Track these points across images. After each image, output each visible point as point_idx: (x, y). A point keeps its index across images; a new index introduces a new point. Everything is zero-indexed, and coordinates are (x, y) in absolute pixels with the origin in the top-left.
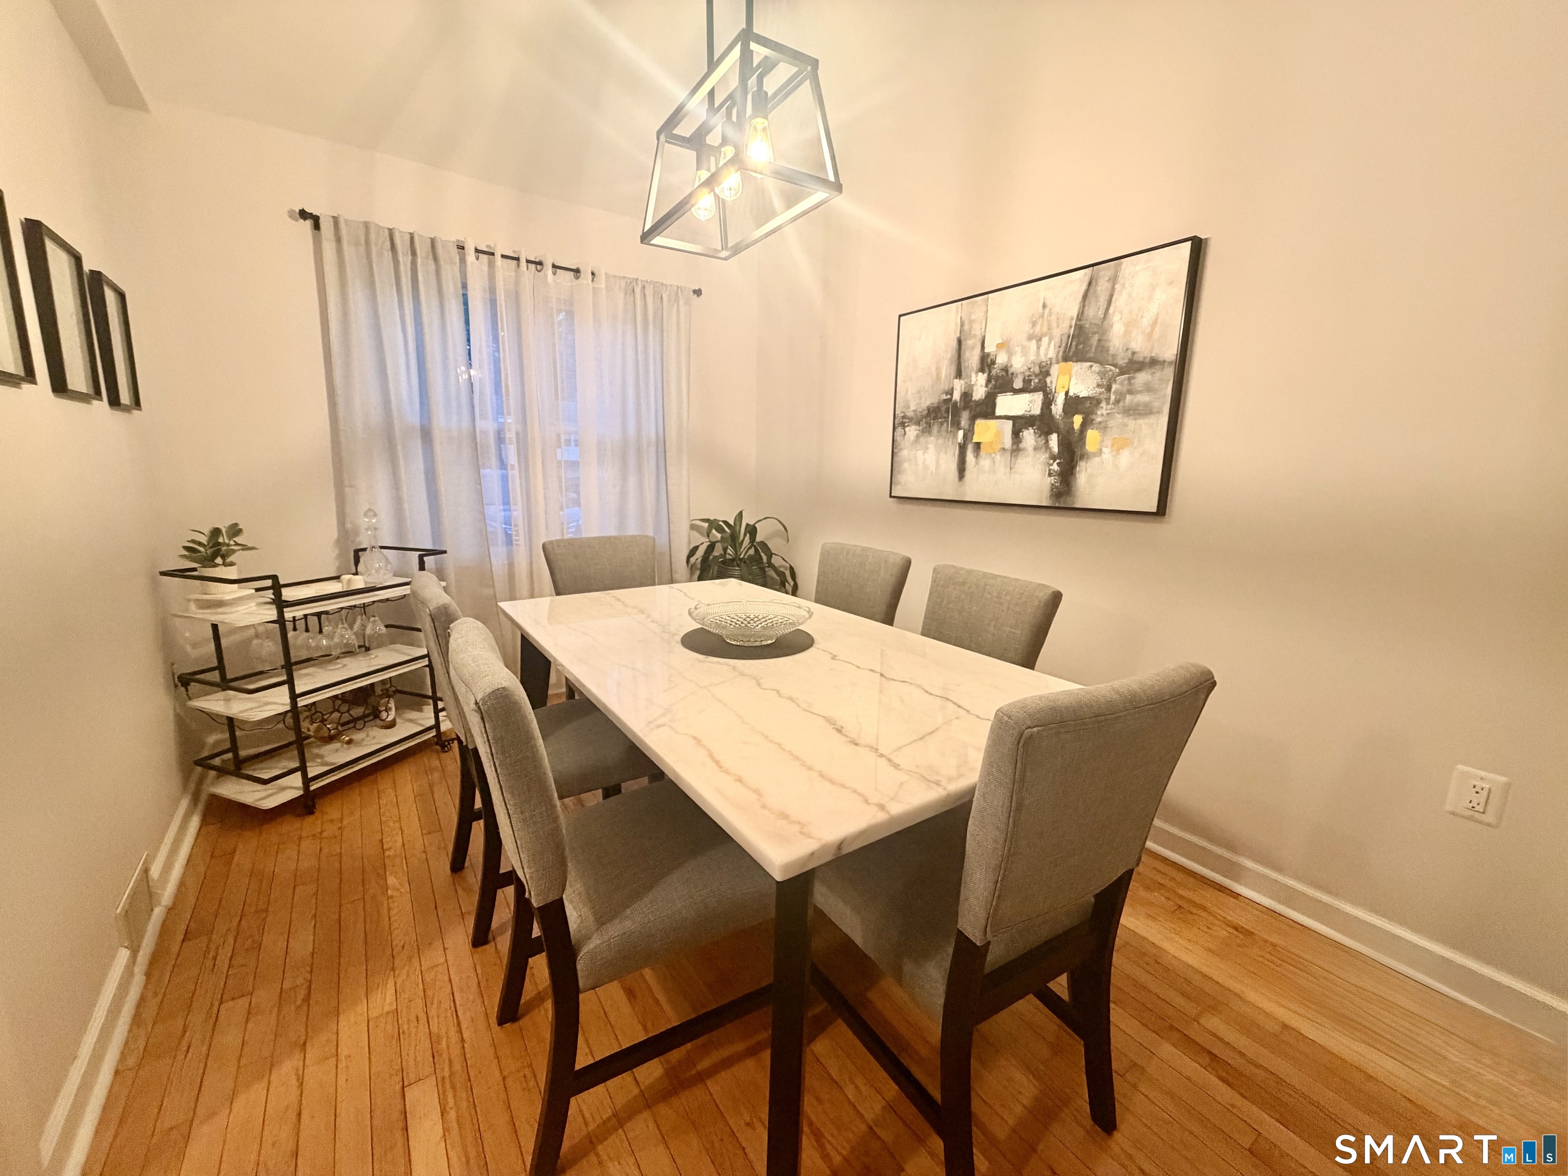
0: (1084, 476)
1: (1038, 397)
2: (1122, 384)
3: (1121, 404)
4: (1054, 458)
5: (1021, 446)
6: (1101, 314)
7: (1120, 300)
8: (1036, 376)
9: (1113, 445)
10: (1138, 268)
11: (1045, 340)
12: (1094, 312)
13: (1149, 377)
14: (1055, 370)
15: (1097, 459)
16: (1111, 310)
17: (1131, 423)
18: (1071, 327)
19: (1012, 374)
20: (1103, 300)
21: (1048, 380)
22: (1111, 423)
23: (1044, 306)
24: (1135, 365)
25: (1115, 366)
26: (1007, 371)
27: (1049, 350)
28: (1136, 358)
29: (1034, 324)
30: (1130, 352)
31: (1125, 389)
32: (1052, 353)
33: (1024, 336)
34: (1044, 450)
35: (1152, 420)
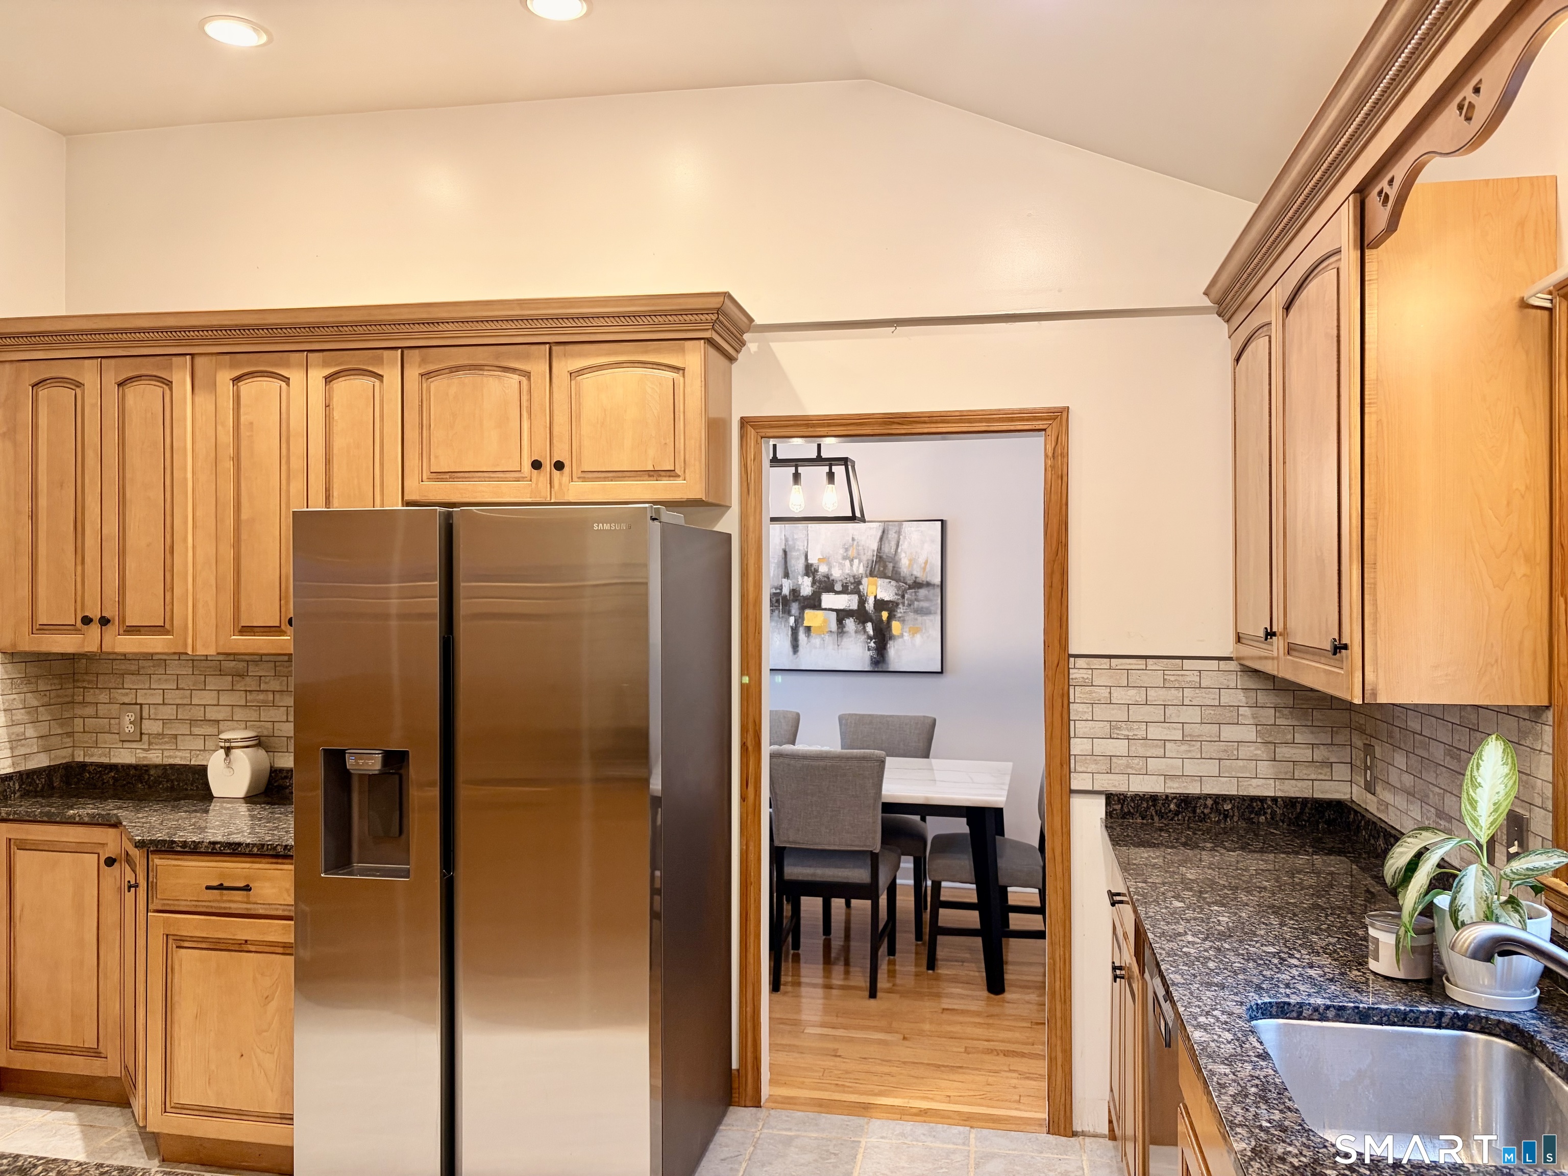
0: (893, 650)
1: (855, 598)
2: (911, 595)
3: (912, 607)
4: (870, 638)
5: (844, 630)
6: (893, 551)
7: (904, 546)
8: (852, 584)
9: (910, 631)
10: (912, 529)
11: (856, 561)
12: (888, 549)
13: (927, 592)
14: (865, 581)
15: (900, 640)
16: (899, 550)
17: (919, 618)
18: (873, 556)
19: (833, 580)
20: (893, 544)
21: (861, 587)
22: (907, 618)
23: (853, 539)
24: (917, 585)
25: (906, 583)
26: (828, 578)
27: (859, 568)
28: (918, 580)
29: (847, 550)
30: (913, 577)
31: (913, 598)
32: (861, 570)
33: (840, 557)
34: (862, 633)
35: (931, 617)
